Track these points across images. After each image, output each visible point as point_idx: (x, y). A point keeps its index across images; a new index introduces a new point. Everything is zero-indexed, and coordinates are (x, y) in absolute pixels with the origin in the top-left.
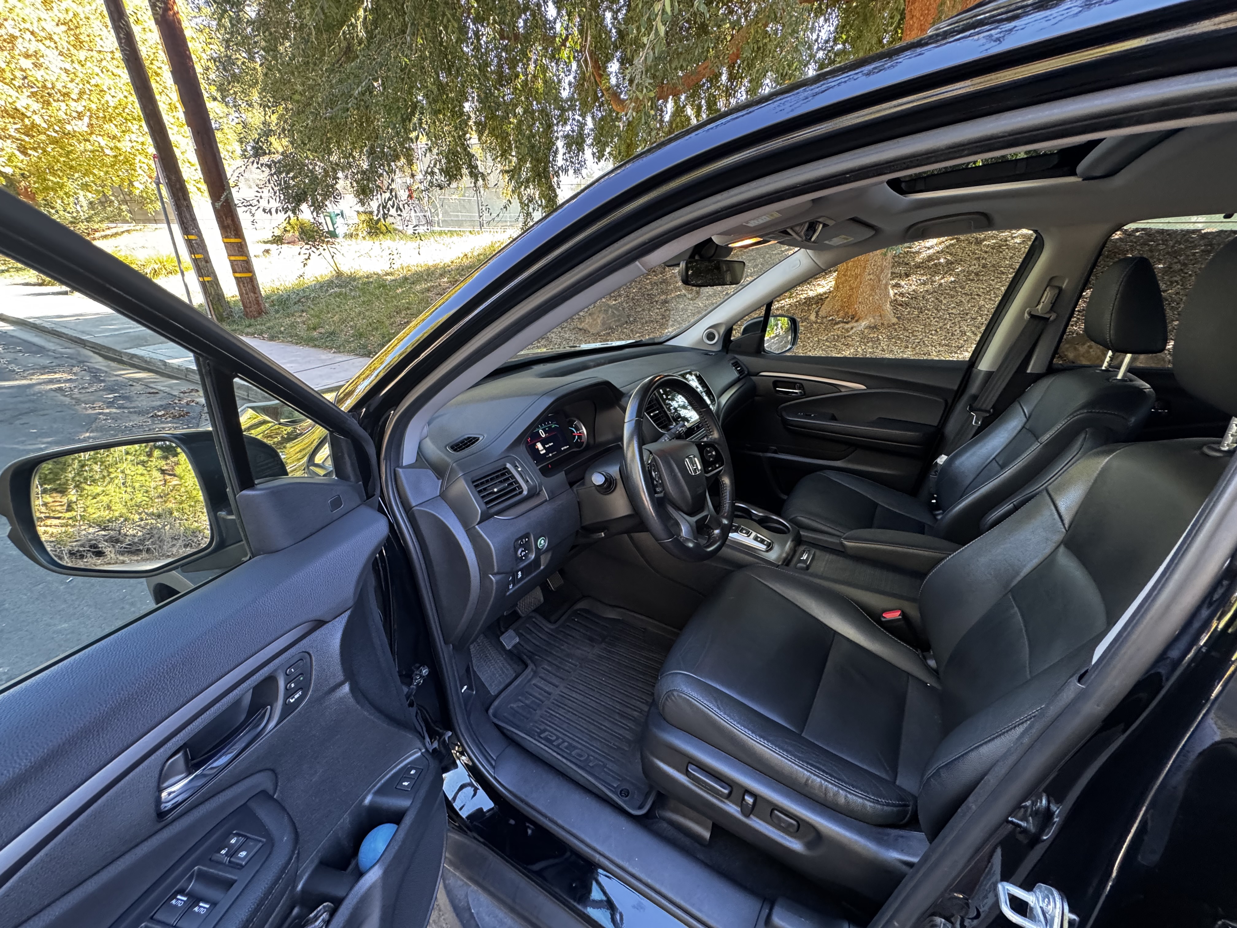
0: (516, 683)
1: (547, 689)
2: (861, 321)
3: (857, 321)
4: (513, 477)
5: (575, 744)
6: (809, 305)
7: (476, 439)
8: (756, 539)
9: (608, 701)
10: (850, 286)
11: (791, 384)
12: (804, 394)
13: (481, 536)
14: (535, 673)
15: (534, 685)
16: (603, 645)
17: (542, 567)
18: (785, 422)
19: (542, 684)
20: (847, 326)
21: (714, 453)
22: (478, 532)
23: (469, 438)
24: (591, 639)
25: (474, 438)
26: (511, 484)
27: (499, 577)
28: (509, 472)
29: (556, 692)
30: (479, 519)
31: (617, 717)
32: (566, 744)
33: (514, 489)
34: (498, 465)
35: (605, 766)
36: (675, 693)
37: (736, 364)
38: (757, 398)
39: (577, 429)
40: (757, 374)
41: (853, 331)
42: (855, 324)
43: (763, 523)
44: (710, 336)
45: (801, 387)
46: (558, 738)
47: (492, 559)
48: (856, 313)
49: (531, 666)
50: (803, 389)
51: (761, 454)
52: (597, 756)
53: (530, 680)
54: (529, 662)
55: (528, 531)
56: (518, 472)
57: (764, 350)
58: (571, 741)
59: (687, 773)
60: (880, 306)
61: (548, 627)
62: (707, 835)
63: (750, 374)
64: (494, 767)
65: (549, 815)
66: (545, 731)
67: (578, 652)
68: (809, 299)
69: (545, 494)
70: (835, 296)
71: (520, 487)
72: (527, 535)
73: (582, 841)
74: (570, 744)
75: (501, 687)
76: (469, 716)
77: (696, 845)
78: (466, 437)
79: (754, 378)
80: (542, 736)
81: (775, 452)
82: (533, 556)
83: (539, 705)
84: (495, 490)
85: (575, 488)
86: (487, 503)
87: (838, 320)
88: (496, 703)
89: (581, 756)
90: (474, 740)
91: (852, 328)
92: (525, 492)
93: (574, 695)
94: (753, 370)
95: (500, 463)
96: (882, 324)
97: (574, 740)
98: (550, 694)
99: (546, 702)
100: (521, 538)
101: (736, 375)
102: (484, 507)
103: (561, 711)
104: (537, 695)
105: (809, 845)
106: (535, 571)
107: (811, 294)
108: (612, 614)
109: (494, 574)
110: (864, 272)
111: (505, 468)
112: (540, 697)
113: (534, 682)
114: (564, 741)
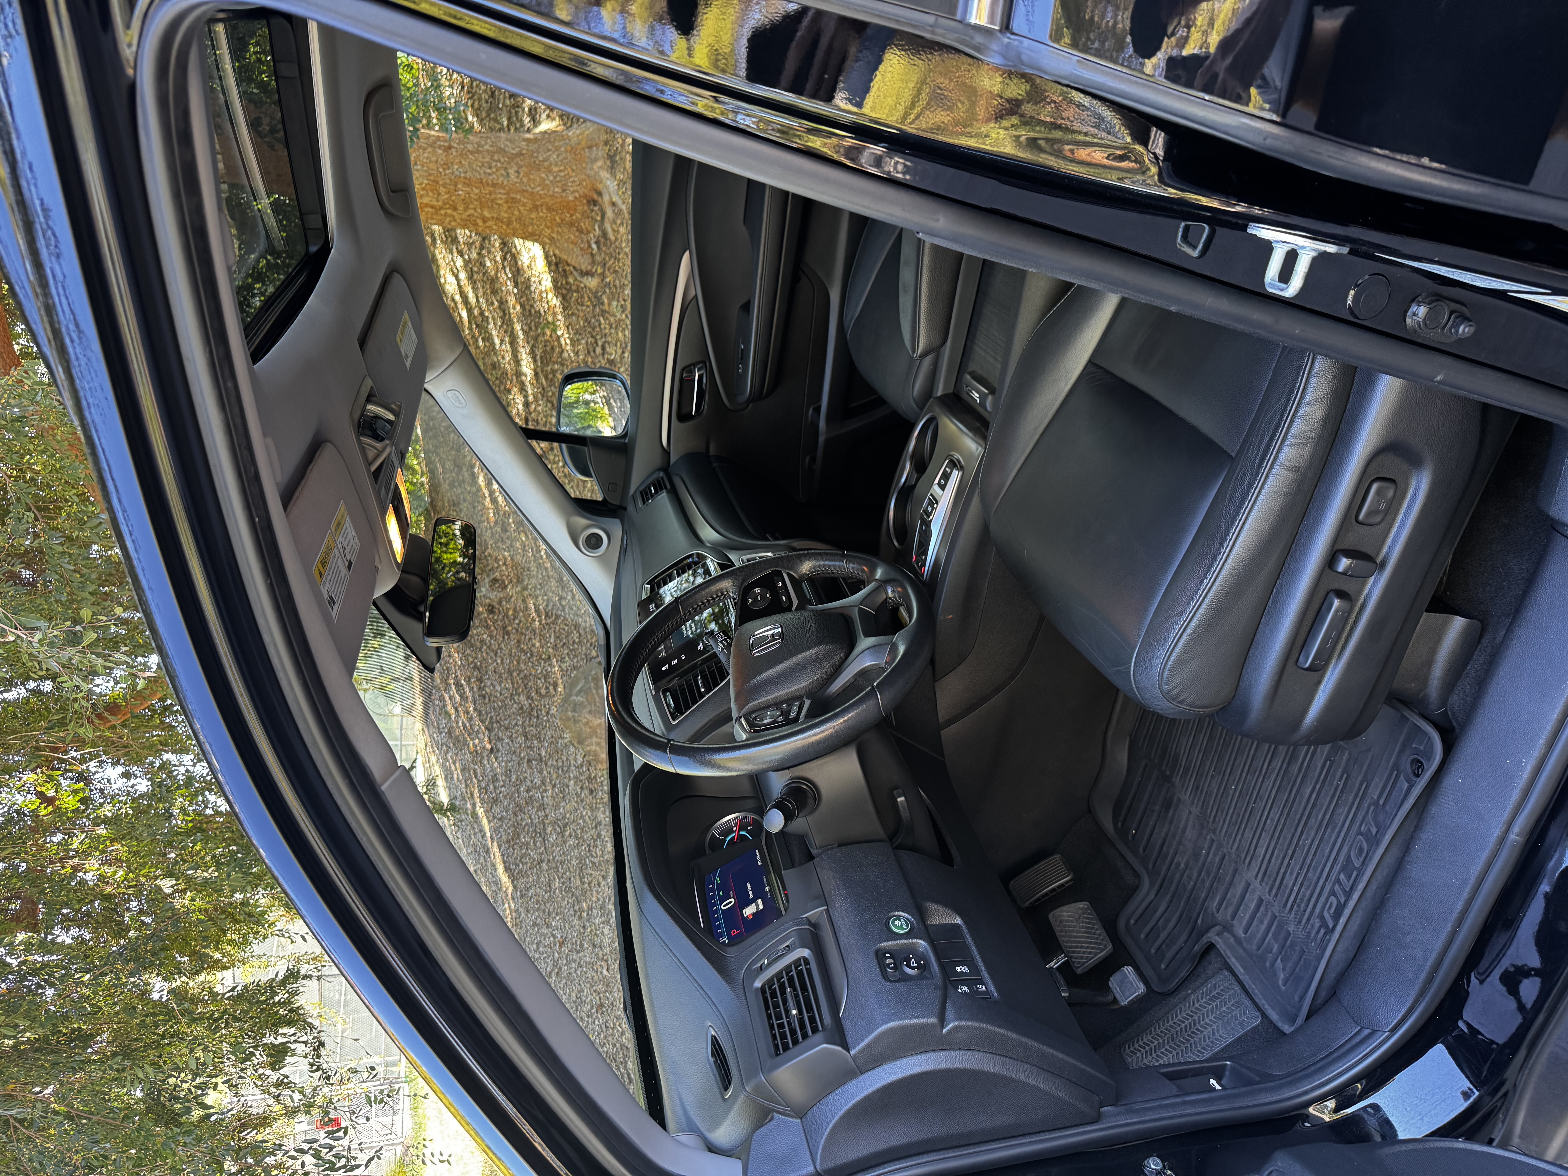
0: (1239, 969)
1: (1253, 906)
2: (600, 187)
3: (600, 194)
4: (779, 975)
5: (1341, 859)
6: (569, 290)
7: (714, 1039)
8: (943, 487)
9: (1269, 783)
10: (530, 211)
11: (683, 386)
12: (704, 362)
13: (868, 1046)
14: (1227, 928)
15: (1246, 932)
16: (1177, 780)
17: (959, 921)
18: (757, 396)
19: (1245, 915)
20: (609, 213)
21: (758, 590)
22: (862, 1051)
23: (713, 1055)
24: (1168, 805)
25: (713, 1043)
26: (791, 980)
27: (950, 1013)
28: (770, 982)
29: (1259, 889)
30: (839, 1048)
31: (1295, 768)
32: (1342, 877)
33: (800, 974)
34: (756, 1003)
35: (1376, 803)
36: (1166, 688)
37: (645, 495)
38: (712, 451)
39: (728, 831)
40: (666, 453)
41: (619, 202)
42: (606, 198)
43: (921, 466)
44: (593, 542)
45: (689, 369)
46: (1333, 893)
47: (912, 1026)
48: (585, 196)
49: (1212, 936)
50: (694, 365)
51: (822, 439)
52: (1360, 817)
53: (1238, 941)
54: (1205, 940)
55: (872, 952)
56: (769, 964)
57: (624, 435)
58: (1337, 868)
59: (1318, 668)
60: (573, 150)
61: (1146, 892)
62: (1458, 623)
63: (666, 467)
64: (1374, 1032)
65: (1449, 927)
66: (1322, 917)
67: (1190, 834)
68: (557, 288)
69: (815, 913)
70: (552, 239)
71: (797, 963)
72: (880, 955)
73: (1489, 864)
74: (1343, 869)
75: (1247, 1002)
76: (1269, 1078)
77: (1485, 641)
78: (712, 1060)
79: (673, 459)
80: (1331, 925)
81: (818, 410)
82: (922, 944)
83: (1280, 926)
84: (794, 1012)
85: (814, 852)
86: (815, 1030)
87: (597, 232)
88: (1274, 1016)
89: (1361, 849)
90: (1321, 1070)
91: (614, 204)
92: (806, 953)
93: (1261, 851)
94: (657, 462)
95: (751, 997)
96: (606, 143)
97: (1335, 859)
98: (1261, 901)
99: (1276, 910)
100: (883, 967)
101: (663, 498)
102: (819, 1036)
103: (1289, 880)
104: (1263, 927)
105: (1414, 461)
106: (963, 937)
107: (547, 283)
108: (1121, 757)
109: (942, 1022)
110: (502, 186)
111: (763, 989)
112: (1266, 922)
113: (1240, 933)
114: (1338, 881)
